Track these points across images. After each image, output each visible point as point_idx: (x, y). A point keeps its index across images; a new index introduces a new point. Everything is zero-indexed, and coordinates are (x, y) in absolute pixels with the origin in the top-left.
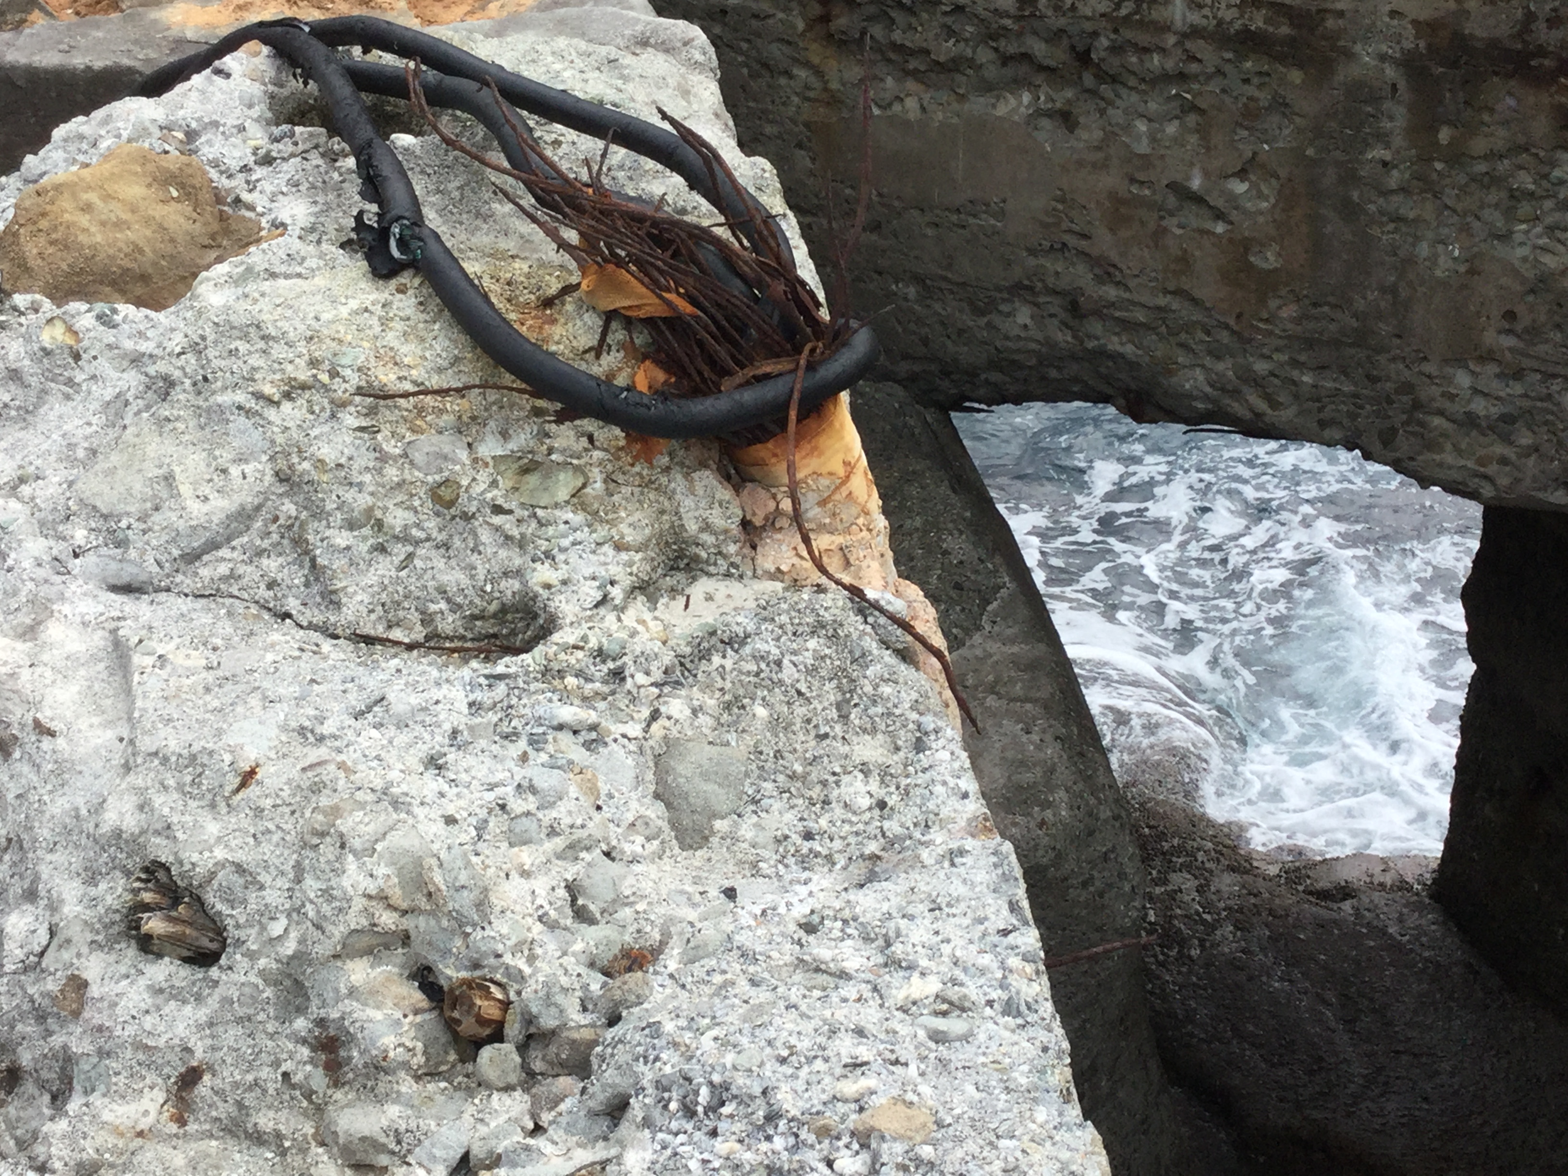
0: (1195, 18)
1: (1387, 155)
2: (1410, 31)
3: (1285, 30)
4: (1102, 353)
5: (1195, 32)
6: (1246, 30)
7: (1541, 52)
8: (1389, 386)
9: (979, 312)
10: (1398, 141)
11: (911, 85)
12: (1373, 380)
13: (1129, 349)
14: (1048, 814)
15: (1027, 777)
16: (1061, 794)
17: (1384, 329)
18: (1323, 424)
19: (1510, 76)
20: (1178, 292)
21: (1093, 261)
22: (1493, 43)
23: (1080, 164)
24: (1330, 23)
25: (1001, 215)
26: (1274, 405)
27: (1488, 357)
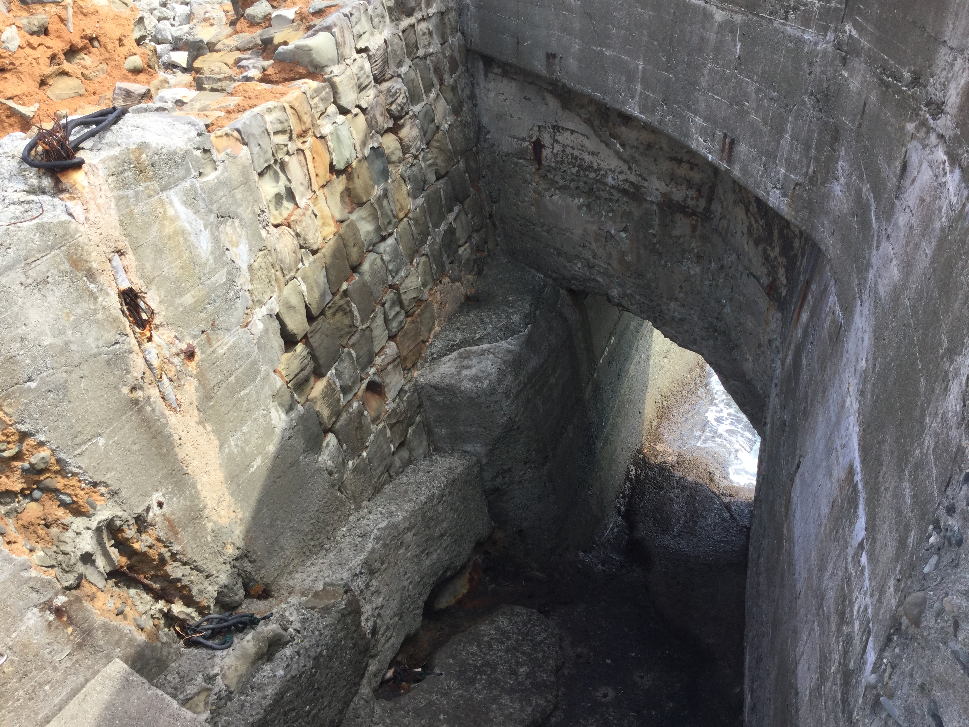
0: (613, 183)
1: (653, 232)
2: (660, 196)
3: (632, 190)
4: (595, 280)
5: (612, 187)
6: (624, 189)
7: (688, 207)
8: (654, 303)
9: (569, 262)
10: (656, 228)
11: (557, 191)
12: (652, 301)
13: (601, 280)
14: (480, 385)
15: (482, 374)
16: (488, 381)
17: (653, 285)
18: (642, 312)
19: (681, 213)
20: (609, 264)
21: (593, 251)
22: (678, 202)
23: (589, 221)
24: (643, 190)
25: (572, 233)
26: (632, 304)
27: (676, 300)
